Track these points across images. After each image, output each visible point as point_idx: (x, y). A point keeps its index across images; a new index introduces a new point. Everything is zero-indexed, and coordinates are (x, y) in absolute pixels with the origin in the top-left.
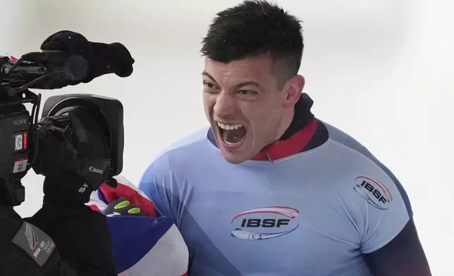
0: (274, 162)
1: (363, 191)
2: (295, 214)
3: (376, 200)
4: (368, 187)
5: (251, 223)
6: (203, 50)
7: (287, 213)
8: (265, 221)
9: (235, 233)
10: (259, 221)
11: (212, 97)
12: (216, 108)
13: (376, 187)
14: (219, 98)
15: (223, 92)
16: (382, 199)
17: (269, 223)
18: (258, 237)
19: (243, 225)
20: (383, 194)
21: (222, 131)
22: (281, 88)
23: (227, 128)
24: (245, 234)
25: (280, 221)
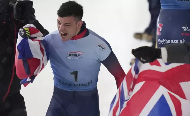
0: (76, 40)
1: (99, 47)
2: (82, 53)
3: (102, 49)
4: (100, 46)
5: (71, 55)
6: (57, 14)
7: (80, 53)
8: (75, 55)
9: (67, 57)
10: (73, 55)
11: (59, 25)
12: (60, 28)
13: (102, 46)
14: (61, 26)
15: (62, 25)
16: (104, 49)
17: (76, 55)
18: (72, 59)
19: (69, 55)
20: (104, 47)
21: (61, 34)
22: (76, 24)
23: (63, 33)
24: (69, 58)
25: (78, 55)
